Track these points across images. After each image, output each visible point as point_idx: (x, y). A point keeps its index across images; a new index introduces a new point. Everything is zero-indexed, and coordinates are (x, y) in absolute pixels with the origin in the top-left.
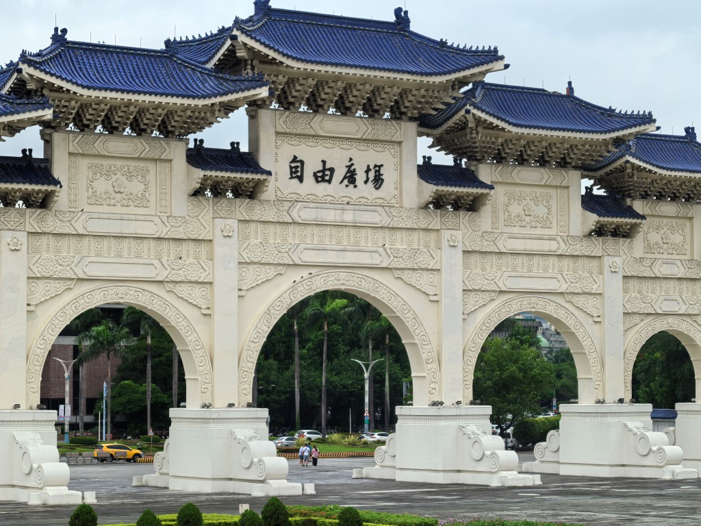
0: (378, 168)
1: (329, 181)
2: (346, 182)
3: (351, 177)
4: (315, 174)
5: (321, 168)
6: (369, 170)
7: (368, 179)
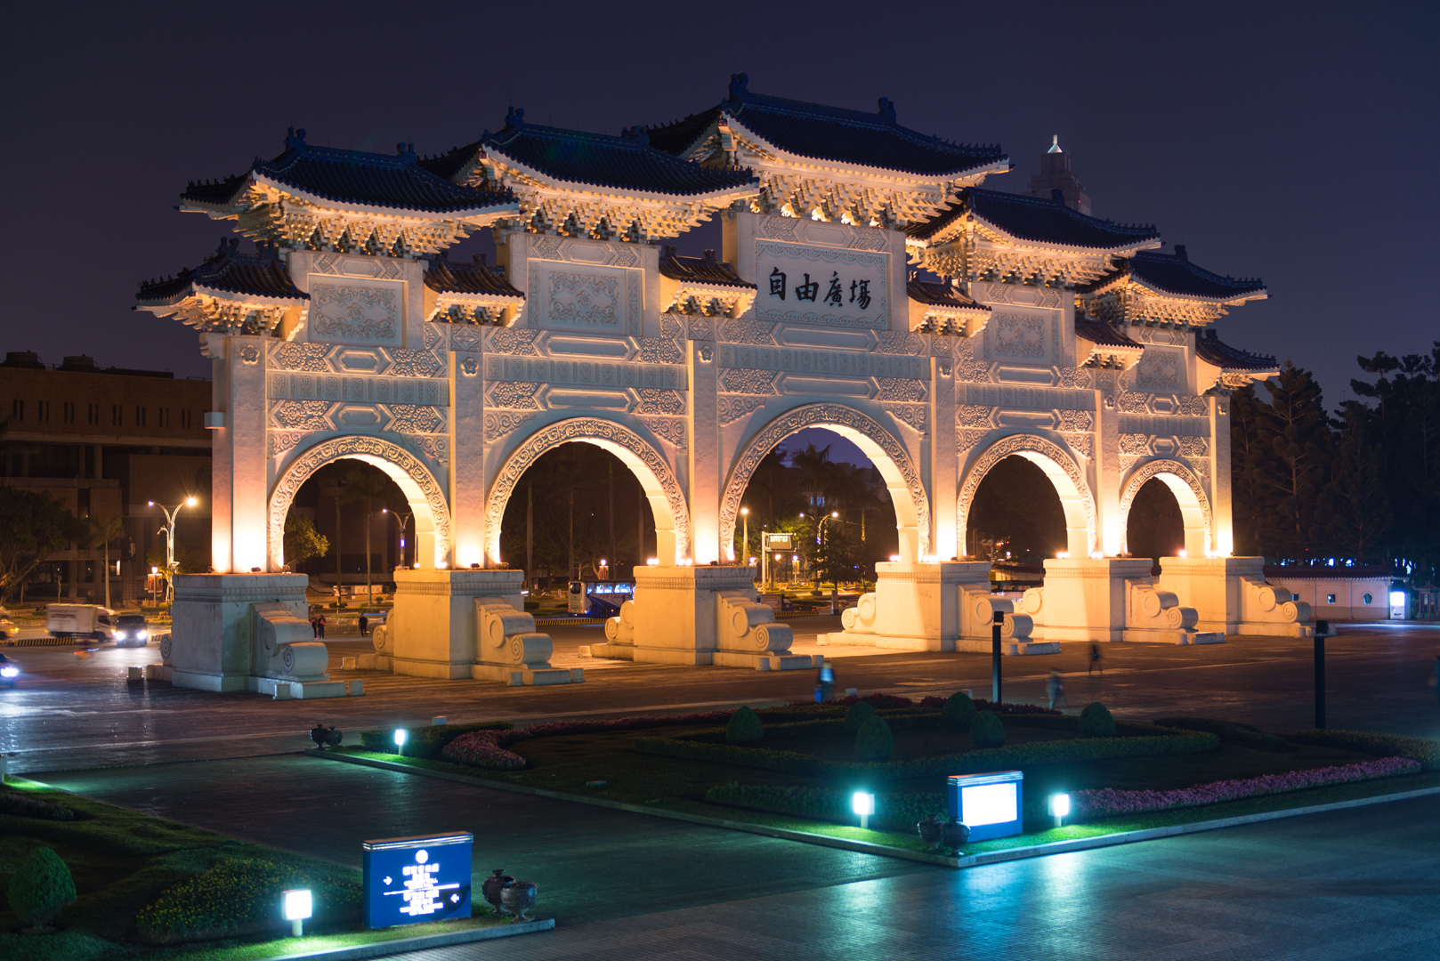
0: (864, 286)
1: (813, 299)
2: (830, 300)
3: (835, 294)
4: (797, 290)
5: (803, 282)
6: (854, 286)
7: (854, 296)
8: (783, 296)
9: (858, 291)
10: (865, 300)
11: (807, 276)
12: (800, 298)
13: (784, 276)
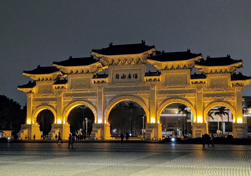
0: (136, 74)
1: (125, 78)
2: (129, 78)
4: (121, 77)
5: (123, 76)
6: (134, 75)
7: (134, 77)
8: (118, 78)
9: (135, 76)
10: (136, 77)
11: (123, 75)
12: (122, 78)
13: (118, 75)
